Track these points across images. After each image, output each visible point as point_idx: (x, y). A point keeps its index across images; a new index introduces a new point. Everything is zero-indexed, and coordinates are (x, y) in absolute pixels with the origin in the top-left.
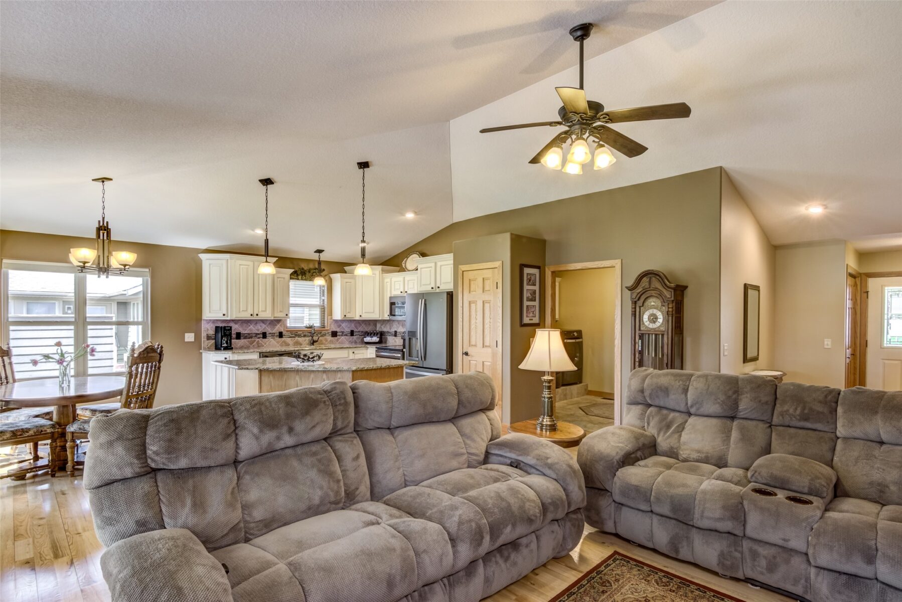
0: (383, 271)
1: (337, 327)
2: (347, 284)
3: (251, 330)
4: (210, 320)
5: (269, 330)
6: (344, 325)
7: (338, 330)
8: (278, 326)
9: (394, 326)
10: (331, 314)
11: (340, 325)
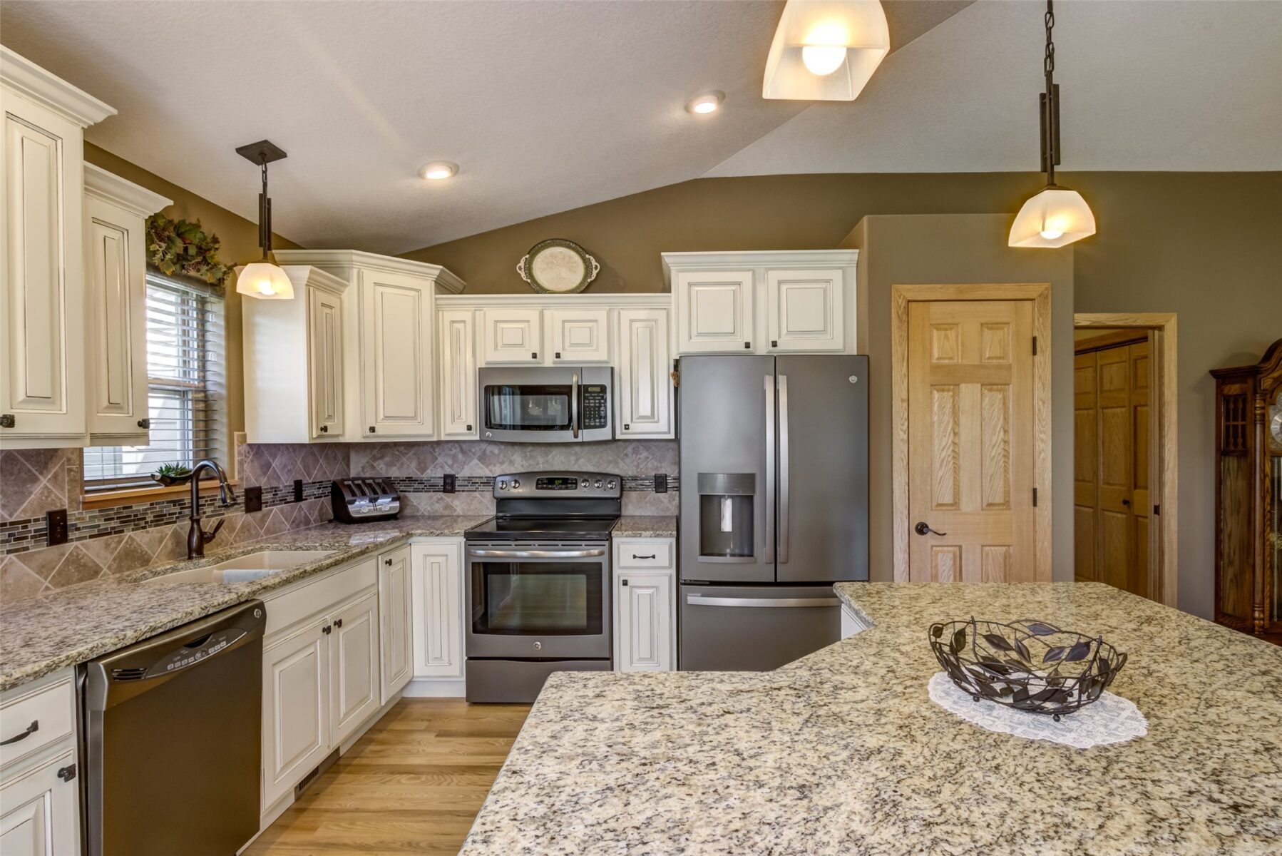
0: (442, 287)
1: (260, 472)
2: (325, 310)
6: (277, 463)
7: (263, 483)
8: (44, 481)
9: (440, 460)
10: (243, 422)
11: (269, 466)
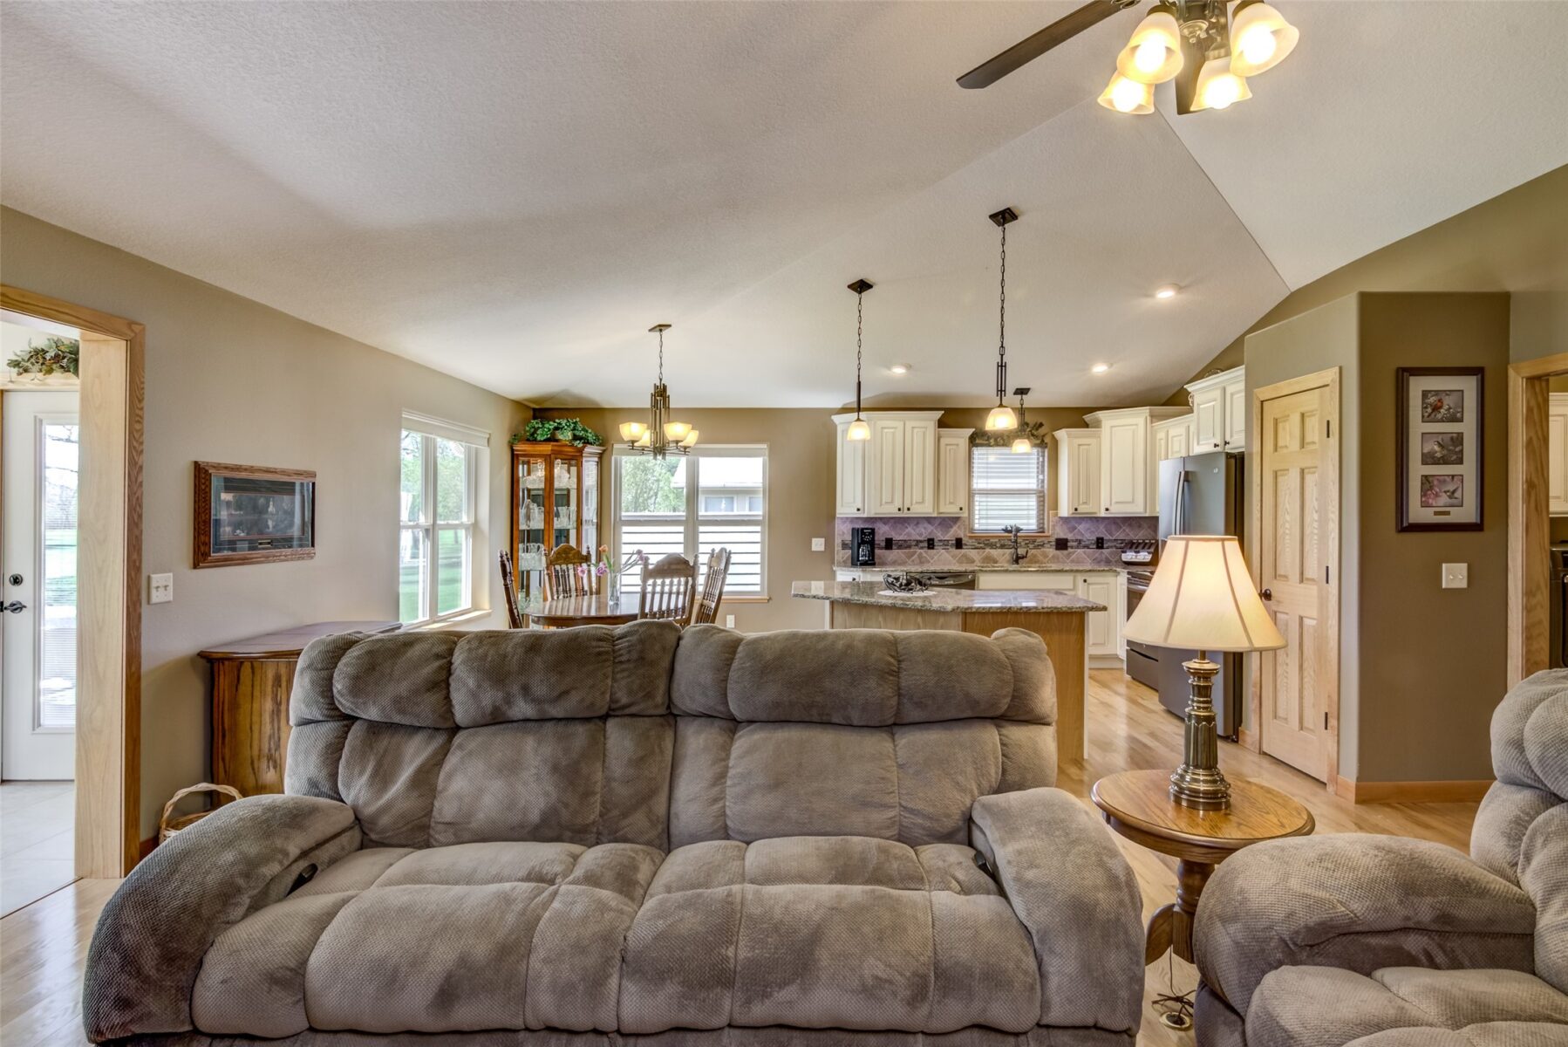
0: (1154, 417)
1: (1067, 531)
2: (1081, 447)
3: (909, 534)
4: (847, 518)
5: (939, 535)
6: (1082, 527)
7: (1069, 536)
8: (955, 528)
10: (1055, 506)
11: (1075, 528)
